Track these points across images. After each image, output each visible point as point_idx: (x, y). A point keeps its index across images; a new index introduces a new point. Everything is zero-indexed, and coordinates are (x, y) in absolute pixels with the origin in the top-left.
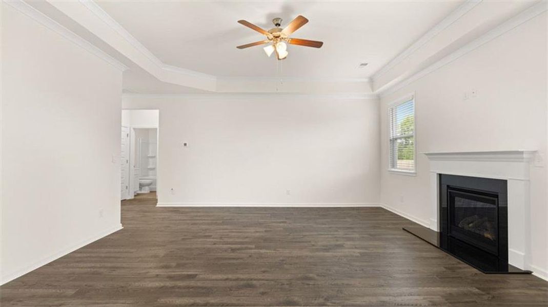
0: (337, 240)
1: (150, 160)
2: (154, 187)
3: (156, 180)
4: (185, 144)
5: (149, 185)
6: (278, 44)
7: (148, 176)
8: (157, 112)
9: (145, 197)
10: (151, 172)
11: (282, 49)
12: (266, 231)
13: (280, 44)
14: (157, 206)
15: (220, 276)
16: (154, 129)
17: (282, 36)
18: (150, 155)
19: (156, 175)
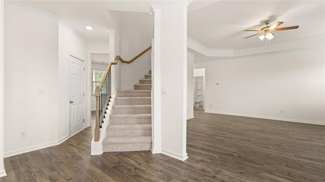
0: (310, 138)
1: (199, 91)
2: (201, 104)
3: (203, 101)
4: (217, 84)
5: (199, 103)
6: (267, 34)
7: (198, 99)
8: (204, 69)
9: (198, 108)
10: (199, 97)
11: (270, 36)
12: (261, 128)
13: (268, 34)
14: (205, 112)
15: (236, 136)
16: (201, 77)
17: (269, 30)
18: (199, 89)
19: (203, 98)
